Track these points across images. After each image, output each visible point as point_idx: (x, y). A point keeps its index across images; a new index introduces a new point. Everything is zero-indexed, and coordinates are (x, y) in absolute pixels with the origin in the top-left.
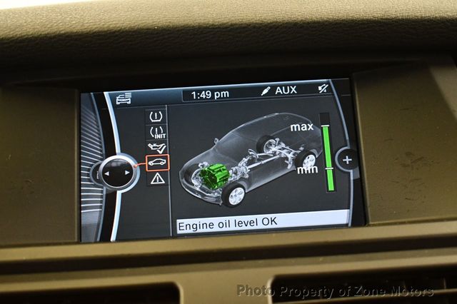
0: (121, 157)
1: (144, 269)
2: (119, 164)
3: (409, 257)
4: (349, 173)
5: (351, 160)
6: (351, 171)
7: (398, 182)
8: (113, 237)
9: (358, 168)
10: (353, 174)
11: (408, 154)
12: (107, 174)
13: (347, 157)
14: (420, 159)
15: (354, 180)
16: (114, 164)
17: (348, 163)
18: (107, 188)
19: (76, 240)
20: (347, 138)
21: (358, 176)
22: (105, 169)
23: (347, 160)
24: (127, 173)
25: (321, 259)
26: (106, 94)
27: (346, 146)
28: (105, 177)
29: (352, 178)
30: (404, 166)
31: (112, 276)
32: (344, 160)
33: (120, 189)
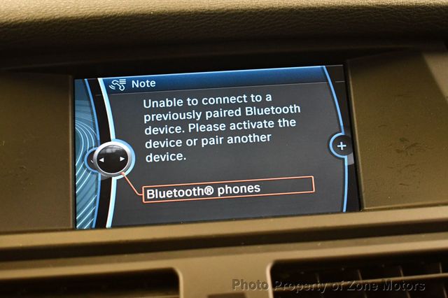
0: (116, 144)
1: (142, 255)
2: (114, 150)
3: (406, 241)
4: (344, 159)
5: (345, 146)
6: (346, 157)
7: (392, 168)
8: (109, 224)
9: (352, 154)
10: (348, 160)
11: (403, 140)
12: (102, 160)
13: (341, 143)
14: (414, 145)
15: (349, 166)
16: (109, 151)
17: (342, 149)
18: (102, 174)
19: (71, 227)
20: (342, 124)
21: (352, 162)
22: (100, 156)
23: (342, 146)
24: (122, 159)
25: (319, 244)
26: (100, 80)
27: (340, 132)
28: (99, 163)
29: (346, 164)
30: (398, 151)
31: (111, 262)
32: (338, 146)
33: (115, 176)
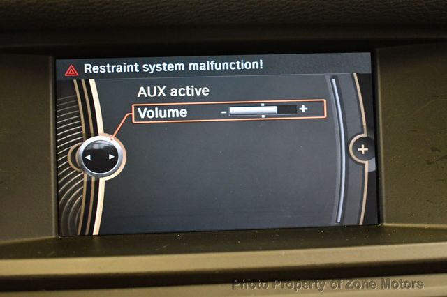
0: (104, 139)
2: (102, 146)
4: (364, 165)
5: (367, 149)
6: (366, 163)
8: (96, 231)
9: (374, 159)
10: (369, 166)
12: (89, 157)
13: (363, 146)
15: (369, 173)
16: (96, 147)
17: (363, 153)
20: (364, 124)
21: (374, 168)
22: (86, 152)
23: (363, 149)
24: (111, 157)
27: (362, 133)
28: (85, 161)
29: (367, 171)
30: (428, 163)
32: (359, 149)
33: (103, 176)
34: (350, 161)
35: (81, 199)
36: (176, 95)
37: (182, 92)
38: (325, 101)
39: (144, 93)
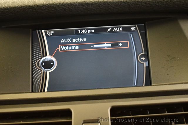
0: (49, 57)
1: (58, 103)
2: (48, 60)
3: (168, 98)
4: (144, 64)
5: (145, 58)
6: (145, 63)
7: (164, 68)
8: (46, 90)
9: (147, 62)
10: (146, 64)
11: (169, 56)
12: (43, 64)
13: (143, 57)
14: (173, 58)
15: (146, 67)
16: (46, 60)
17: (143, 60)
18: (43, 69)
19: (30, 91)
20: (143, 49)
21: (148, 65)
22: (43, 62)
23: (143, 58)
24: (51, 64)
25: (131, 99)
26: (43, 31)
27: (143, 52)
28: (42, 65)
29: (145, 66)
30: (167, 61)
31: (45, 106)
32: (142, 58)
33: (49, 70)
34: (139, 63)
35: (41, 79)
36: (75, 41)
37: (77, 40)
38: (128, 42)
39: (63, 41)
